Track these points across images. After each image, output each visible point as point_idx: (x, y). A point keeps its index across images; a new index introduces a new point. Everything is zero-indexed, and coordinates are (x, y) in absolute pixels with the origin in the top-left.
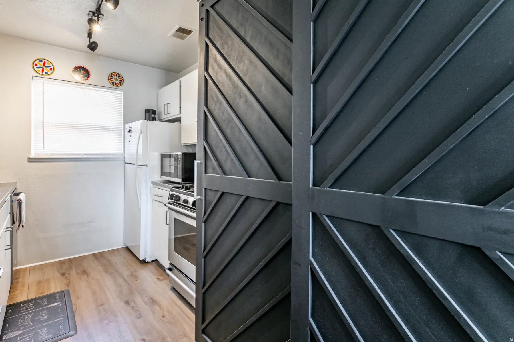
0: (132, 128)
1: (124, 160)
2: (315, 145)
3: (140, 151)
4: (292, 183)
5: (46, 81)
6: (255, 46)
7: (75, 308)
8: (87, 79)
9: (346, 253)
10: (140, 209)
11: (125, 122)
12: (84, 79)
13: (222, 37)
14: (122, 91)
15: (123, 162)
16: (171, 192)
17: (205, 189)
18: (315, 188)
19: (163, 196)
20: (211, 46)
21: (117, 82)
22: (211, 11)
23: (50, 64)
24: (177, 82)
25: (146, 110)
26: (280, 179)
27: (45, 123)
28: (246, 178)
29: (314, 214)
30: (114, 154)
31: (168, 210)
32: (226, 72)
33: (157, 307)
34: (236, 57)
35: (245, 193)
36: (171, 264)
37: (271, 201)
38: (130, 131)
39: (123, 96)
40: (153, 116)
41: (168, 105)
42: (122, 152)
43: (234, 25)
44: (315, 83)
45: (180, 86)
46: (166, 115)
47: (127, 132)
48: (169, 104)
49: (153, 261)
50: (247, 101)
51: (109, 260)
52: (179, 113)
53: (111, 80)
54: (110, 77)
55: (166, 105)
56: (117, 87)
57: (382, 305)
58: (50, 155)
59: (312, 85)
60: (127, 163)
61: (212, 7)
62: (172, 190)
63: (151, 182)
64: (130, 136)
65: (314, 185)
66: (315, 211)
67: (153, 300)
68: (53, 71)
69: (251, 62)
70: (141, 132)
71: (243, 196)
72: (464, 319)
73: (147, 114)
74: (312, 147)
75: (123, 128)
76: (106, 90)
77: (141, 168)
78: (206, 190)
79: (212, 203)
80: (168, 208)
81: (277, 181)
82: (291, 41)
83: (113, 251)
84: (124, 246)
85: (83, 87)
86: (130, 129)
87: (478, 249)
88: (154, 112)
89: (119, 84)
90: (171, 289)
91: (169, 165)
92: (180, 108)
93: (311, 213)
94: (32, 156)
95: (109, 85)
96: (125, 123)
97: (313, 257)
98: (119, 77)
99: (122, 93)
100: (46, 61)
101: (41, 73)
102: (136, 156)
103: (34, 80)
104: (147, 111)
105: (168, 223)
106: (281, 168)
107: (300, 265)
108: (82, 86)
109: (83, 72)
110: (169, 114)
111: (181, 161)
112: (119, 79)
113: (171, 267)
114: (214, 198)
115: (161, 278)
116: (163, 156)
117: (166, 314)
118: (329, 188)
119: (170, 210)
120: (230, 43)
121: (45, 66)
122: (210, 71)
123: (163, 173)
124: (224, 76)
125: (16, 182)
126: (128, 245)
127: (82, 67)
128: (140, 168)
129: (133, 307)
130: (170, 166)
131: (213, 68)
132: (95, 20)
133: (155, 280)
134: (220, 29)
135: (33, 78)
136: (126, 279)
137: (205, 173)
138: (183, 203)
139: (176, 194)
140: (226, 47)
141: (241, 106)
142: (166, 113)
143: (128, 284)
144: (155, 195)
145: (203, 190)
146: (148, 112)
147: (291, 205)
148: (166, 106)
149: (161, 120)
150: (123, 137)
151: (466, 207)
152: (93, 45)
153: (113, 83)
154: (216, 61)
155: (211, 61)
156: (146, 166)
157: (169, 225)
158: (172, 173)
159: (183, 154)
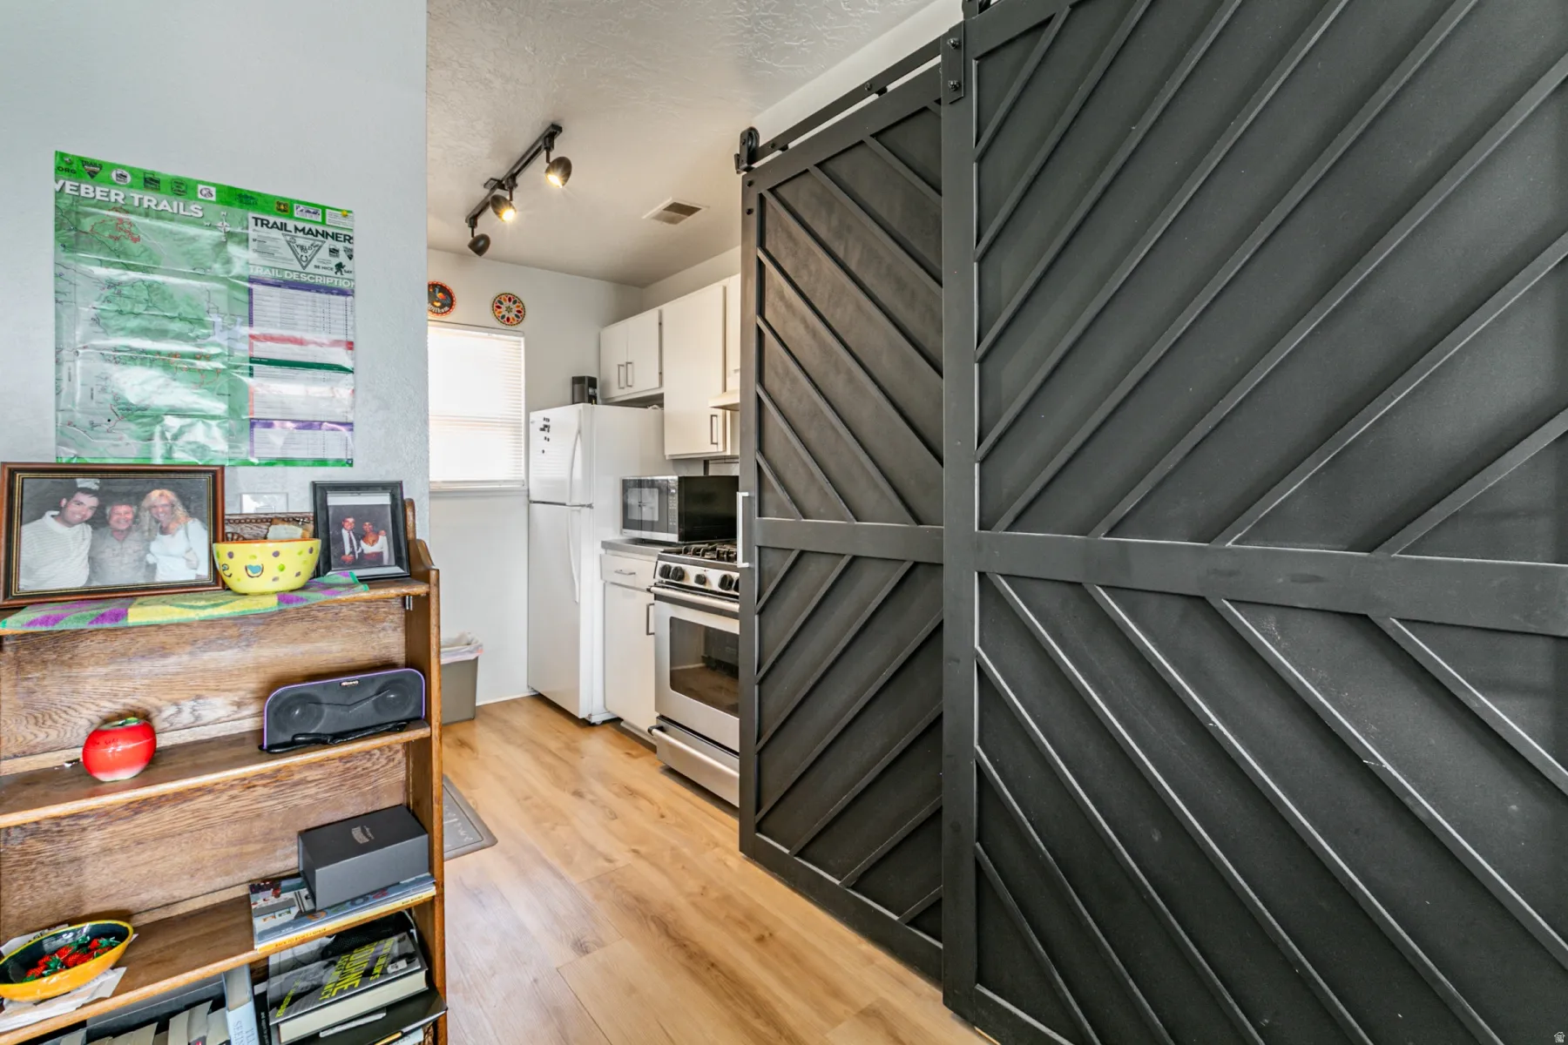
0: (551, 421)
1: (528, 496)
2: (982, 463)
3: (578, 474)
4: (943, 527)
6: (868, 280)
7: (474, 804)
8: (448, 311)
9: (1033, 630)
10: (578, 604)
11: (531, 407)
12: (443, 311)
13: (796, 253)
14: (521, 336)
15: (524, 499)
16: (659, 562)
17: (760, 547)
18: (983, 531)
19: (634, 573)
20: (770, 268)
21: (512, 315)
22: (770, 199)
24: (650, 316)
25: (573, 378)
26: (919, 521)
28: (851, 523)
29: (982, 575)
30: (505, 481)
31: (653, 601)
32: (804, 321)
33: (643, 803)
34: (827, 296)
35: (851, 551)
36: (662, 717)
37: (904, 561)
38: (545, 428)
39: (523, 347)
40: (591, 390)
41: (629, 365)
42: (522, 476)
43: (823, 232)
44: (981, 362)
45: (660, 324)
46: (623, 388)
47: (537, 429)
48: (630, 363)
49: (604, 722)
50: (851, 379)
51: (505, 722)
52: (657, 386)
53: (499, 310)
54: (497, 304)
55: (623, 366)
56: (510, 328)
57: (1085, 697)
59: (976, 366)
60: (535, 502)
61: (772, 190)
62: (660, 558)
63: (599, 544)
64: (547, 439)
65: (981, 528)
66: (983, 570)
67: (630, 791)
69: (859, 308)
70: (579, 433)
71: (845, 557)
72: (1188, 693)
73: (577, 386)
74: (977, 466)
75: (523, 421)
76: (487, 334)
77: (579, 511)
78: (762, 549)
79: (775, 575)
80: (653, 596)
81: (914, 526)
82: (940, 284)
83: (508, 704)
84: (532, 694)
85: (439, 329)
86: (547, 423)
87: (1202, 599)
88: (592, 382)
89: (516, 319)
90: (662, 773)
92: (661, 373)
93: (976, 574)
95: (497, 324)
96: (528, 412)
97: (980, 645)
98: (515, 302)
99: (522, 339)
102: (566, 485)
104: (578, 380)
105: (651, 631)
106: (922, 504)
107: (958, 661)
108: (437, 326)
109: (440, 297)
110: (631, 386)
111: (677, 495)
112: (514, 308)
113: (663, 723)
114: (780, 565)
115: (634, 753)
116: (626, 485)
117: (666, 812)
118: (1007, 530)
119: (657, 602)
120: (813, 268)
122: (768, 315)
123: (627, 523)
124: (801, 330)
126: (541, 691)
128: (576, 513)
129: (592, 802)
131: (775, 311)
132: (505, 199)
133: (623, 756)
134: (790, 236)
136: (560, 755)
137: (760, 516)
138: (696, 582)
139: (674, 565)
140: (804, 273)
141: (838, 386)
142: (622, 385)
143: (567, 762)
144: (616, 572)
145: (756, 549)
146: (579, 383)
147: (942, 565)
148: (622, 370)
149: (608, 402)
150: (523, 441)
151: (1189, 546)
152: (481, 243)
153: (503, 317)
154: (782, 297)
155: (770, 297)
156: (590, 506)
157: (653, 634)
158: (653, 522)
159: (681, 480)
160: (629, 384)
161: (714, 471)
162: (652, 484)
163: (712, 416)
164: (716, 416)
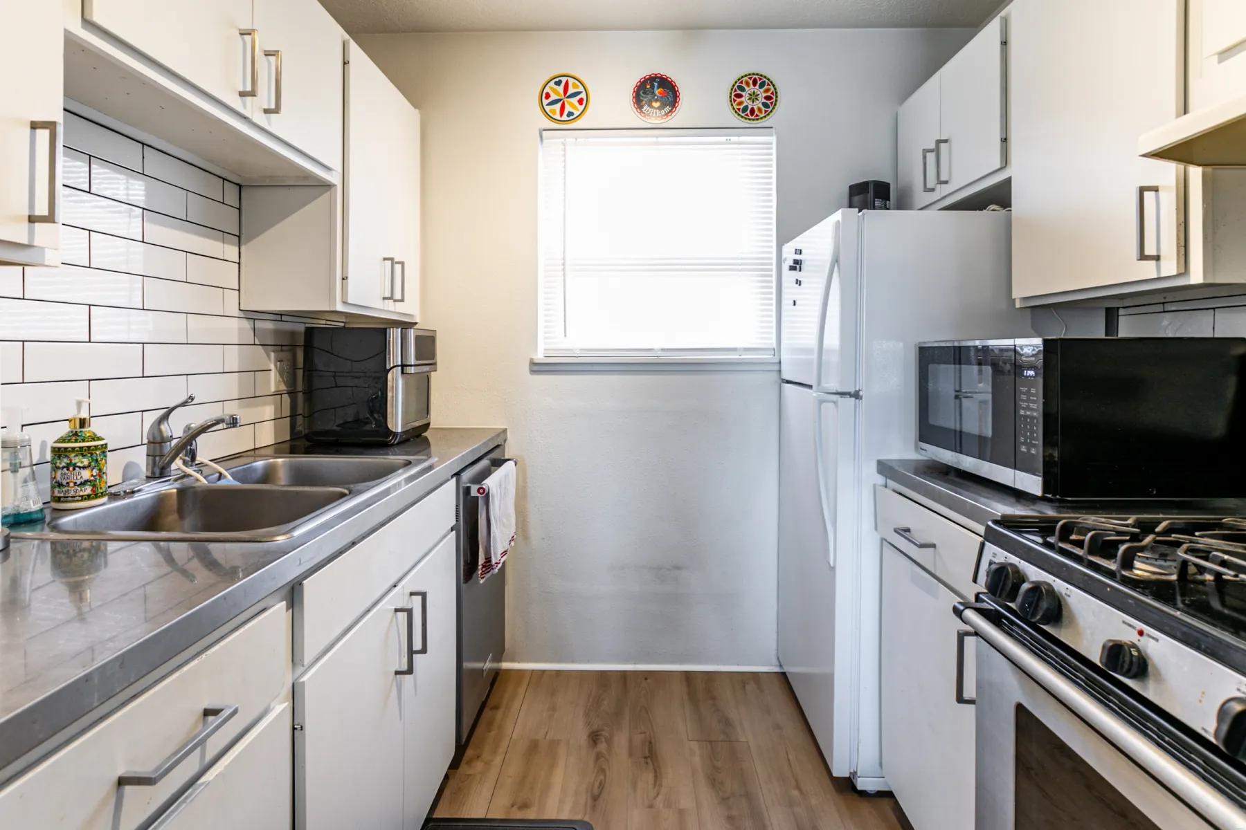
0: (803, 252)
1: (779, 372)
3: (833, 338)
5: (570, 137)
8: (670, 111)
10: (833, 569)
11: (782, 240)
12: (663, 112)
14: (772, 135)
15: (774, 376)
21: (757, 105)
23: (578, 87)
25: (851, 185)
27: (568, 262)
30: (747, 350)
38: (796, 265)
39: (774, 150)
40: (878, 203)
41: (942, 145)
42: (773, 342)
45: (1004, 43)
46: (933, 190)
47: (788, 268)
48: (946, 141)
52: (998, 166)
53: (739, 100)
54: (735, 91)
55: (931, 151)
56: (756, 122)
58: (577, 353)
60: (788, 382)
62: (992, 534)
63: (873, 465)
64: (798, 282)
68: (585, 107)
70: (836, 260)
73: (857, 200)
75: (774, 261)
76: (723, 139)
77: (836, 402)
84: (777, 670)
85: (660, 139)
86: (798, 257)
88: (882, 189)
89: (764, 109)
91: (953, 394)
92: (1005, 140)
94: (539, 357)
95: (734, 120)
96: (780, 244)
98: (762, 85)
99: (773, 139)
100: (571, 81)
101: (559, 118)
102: (815, 356)
103: (545, 141)
104: (857, 190)
105: (970, 691)
108: (657, 137)
109: (659, 93)
110: (946, 182)
111: (1039, 386)
112: (762, 94)
116: (928, 358)
121: (568, 94)
123: (928, 432)
125: (504, 427)
126: (786, 669)
127: (658, 78)
128: (831, 405)
130: (958, 401)
135: (541, 136)
142: (933, 182)
144: (898, 529)
146: (859, 194)
148: (931, 154)
153: (745, 109)
156: (856, 395)
157: (971, 702)
158: (981, 439)
159: (1050, 346)
160: (943, 178)
161: (1126, 329)
162: (985, 356)
163: (1142, 190)
164: (1156, 189)
